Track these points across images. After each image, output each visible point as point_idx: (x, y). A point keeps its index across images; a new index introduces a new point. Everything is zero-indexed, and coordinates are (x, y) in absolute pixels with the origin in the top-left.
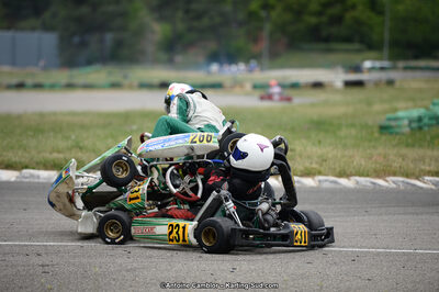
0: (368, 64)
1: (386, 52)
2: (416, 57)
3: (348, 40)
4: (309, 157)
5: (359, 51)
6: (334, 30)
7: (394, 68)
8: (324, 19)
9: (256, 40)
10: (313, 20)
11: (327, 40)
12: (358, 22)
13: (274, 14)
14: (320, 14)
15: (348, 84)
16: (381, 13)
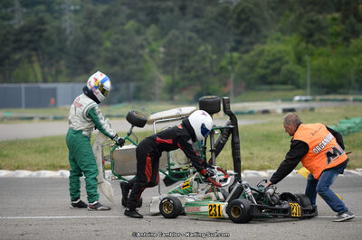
0: (297, 98)
1: (308, 90)
2: (327, 93)
3: (284, 83)
4: (263, 158)
5: (291, 90)
6: (276, 78)
7: (314, 100)
8: (268, 71)
9: (225, 85)
10: (262, 72)
11: (271, 83)
12: (290, 72)
13: (237, 68)
14: (266, 68)
15: (285, 111)
16: (305, 66)
